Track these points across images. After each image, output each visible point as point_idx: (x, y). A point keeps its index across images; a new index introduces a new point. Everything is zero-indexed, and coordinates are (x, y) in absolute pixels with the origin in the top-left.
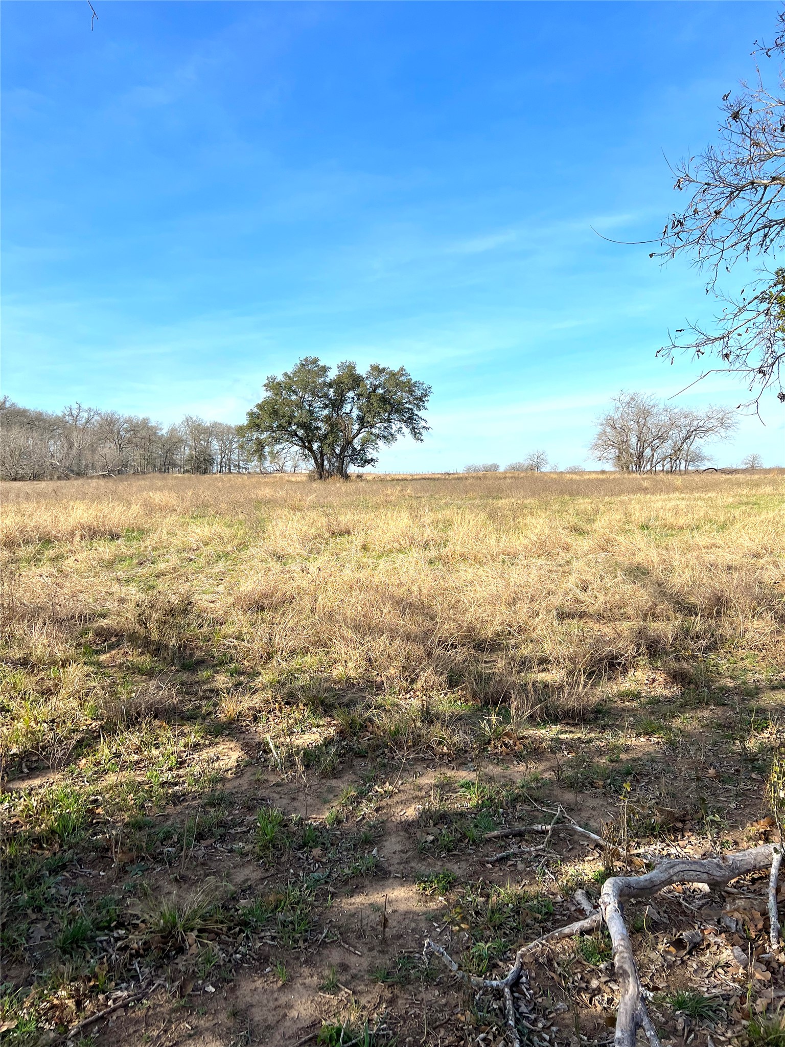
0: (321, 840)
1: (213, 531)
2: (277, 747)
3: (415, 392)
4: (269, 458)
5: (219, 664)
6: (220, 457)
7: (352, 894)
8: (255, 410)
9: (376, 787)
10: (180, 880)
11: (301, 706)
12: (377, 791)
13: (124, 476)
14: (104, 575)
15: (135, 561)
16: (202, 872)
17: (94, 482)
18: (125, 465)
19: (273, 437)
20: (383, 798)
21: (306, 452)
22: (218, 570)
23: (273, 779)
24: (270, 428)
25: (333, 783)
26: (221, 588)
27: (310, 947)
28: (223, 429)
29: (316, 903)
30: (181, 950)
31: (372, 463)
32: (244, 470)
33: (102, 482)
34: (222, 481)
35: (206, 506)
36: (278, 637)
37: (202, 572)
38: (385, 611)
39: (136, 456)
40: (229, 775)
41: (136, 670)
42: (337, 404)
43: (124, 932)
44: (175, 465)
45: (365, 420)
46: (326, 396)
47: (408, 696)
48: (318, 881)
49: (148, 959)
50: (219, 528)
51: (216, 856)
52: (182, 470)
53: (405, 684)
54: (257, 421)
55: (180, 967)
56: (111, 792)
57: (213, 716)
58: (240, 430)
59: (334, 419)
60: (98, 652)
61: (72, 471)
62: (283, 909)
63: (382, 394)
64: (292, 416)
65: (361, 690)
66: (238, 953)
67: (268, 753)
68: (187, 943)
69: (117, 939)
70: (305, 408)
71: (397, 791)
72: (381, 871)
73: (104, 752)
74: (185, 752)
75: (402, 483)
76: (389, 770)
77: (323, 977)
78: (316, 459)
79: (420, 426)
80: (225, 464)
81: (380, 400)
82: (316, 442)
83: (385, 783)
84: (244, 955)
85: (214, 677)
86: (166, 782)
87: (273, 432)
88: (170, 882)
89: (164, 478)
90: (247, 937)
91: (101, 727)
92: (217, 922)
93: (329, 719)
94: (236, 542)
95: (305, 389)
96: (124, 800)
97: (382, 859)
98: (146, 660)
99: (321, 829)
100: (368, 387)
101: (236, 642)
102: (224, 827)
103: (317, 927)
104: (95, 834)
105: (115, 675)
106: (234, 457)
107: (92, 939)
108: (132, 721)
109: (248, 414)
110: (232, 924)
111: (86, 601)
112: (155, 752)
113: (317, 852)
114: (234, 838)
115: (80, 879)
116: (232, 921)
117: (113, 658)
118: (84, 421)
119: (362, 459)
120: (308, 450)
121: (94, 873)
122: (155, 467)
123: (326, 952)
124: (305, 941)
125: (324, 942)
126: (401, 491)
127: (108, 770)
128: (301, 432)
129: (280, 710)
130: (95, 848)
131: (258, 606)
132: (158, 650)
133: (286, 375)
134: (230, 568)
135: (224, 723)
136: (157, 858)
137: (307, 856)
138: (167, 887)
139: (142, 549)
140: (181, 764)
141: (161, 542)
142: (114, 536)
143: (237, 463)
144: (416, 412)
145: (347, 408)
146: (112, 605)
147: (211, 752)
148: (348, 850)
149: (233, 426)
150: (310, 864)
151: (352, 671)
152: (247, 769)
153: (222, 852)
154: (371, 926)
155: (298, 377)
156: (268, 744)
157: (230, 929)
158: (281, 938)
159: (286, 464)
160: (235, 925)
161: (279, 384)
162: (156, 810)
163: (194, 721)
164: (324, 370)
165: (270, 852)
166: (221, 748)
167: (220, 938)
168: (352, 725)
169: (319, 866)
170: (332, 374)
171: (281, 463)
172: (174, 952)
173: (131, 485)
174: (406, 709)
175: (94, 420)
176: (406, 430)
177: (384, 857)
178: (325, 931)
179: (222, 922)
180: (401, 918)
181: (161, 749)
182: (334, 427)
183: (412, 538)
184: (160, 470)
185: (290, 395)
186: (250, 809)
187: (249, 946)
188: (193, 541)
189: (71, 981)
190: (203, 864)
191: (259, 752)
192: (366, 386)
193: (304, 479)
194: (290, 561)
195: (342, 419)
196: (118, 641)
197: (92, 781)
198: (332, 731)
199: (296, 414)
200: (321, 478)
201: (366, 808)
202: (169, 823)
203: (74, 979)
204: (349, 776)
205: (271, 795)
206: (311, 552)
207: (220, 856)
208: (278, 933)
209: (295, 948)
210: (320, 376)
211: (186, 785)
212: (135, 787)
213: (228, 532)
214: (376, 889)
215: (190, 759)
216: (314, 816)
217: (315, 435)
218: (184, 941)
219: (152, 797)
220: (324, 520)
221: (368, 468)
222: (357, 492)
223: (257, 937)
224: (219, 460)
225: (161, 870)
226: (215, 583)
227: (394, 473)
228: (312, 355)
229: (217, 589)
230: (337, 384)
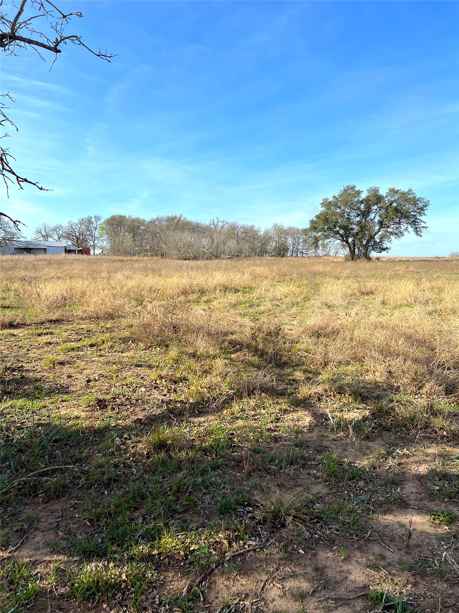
0: (363, 477)
1: (290, 290)
2: (333, 418)
3: (418, 205)
4: (321, 248)
5: (297, 365)
6: (292, 247)
7: (385, 513)
8: (315, 219)
9: (398, 450)
10: (280, 486)
11: (347, 395)
12: (398, 453)
13: (240, 258)
14: (232, 311)
15: (248, 305)
16: (293, 483)
17: (224, 261)
18: (241, 252)
19: (324, 235)
20: (402, 458)
21: (344, 243)
22: (293, 312)
23: (332, 436)
24: (323, 230)
25: (370, 444)
26: (295, 322)
27: (360, 540)
28: (295, 231)
29: (362, 514)
30: (283, 526)
31: (387, 250)
32: (305, 255)
33: (228, 261)
34: (293, 261)
35: (284, 275)
36: (331, 353)
37: (284, 312)
38: (400, 343)
39: (246, 246)
40: (305, 430)
41: (251, 364)
42: (365, 214)
43: (252, 509)
44: (266, 252)
45: (383, 223)
46: (359, 209)
47: (416, 397)
48: (363, 501)
49: (266, 526)
50: (292, 288)
51: (300, 476)
52: (271, 255)
53: (415, 390)
54: (315, 226)
55: (283, 534)
56: (240, 430)
57: (294, 395)
58: (305, 231)
59: (363, 223)
60: (231, 353)
61: (213, 255)
62: (342, 514)
63: (395, 206)
64: (337, 222)
65: (384, 390)
66: (317, 534)
67: (328, 421)
68: (287, 522)
69: (249, 512)
70: (345, 216)
71: (412, 455)
72: (403, 502)
73: (236, 407)
74: (279, 413)
75: (407, 263)
76: (407, 442)
77: (369, 560)
78: (350, 248)
79: (421, 226)
80: (295, 251)
81: (394, 210)
82: (351, 237)
83: (403, 449)
84: (320, 536)
85: (293, 372)
86: (270, 429)
87: (325, 231)
88: (275, 486)
89: (261, 260)
90: (321, 526)
91: (234, 393)
92: (303, 513)
93: (365, 405)
94: (302, 296)
95: (345, 205)
96: (248, 436)
97: (404, 496)
98: (256, 360)
99: (363, 470)
100: (387, 202)
101: (306, 354)
102: (304, 459)
103: (363, 529)
104: (233, 452)
105: (240, 366)
106: (300, 247)
107: (235, 509)
108: (251, 393)
109: (310, 221)
110: (313, 517)
111: (223, 326)
112: (263, 411)
113: (361, 483)
114: (310, 467)
115: (227, 475)
116: (312, 515)
117: (238, 356)
118: (220, 227)
119: (380, 248)
120: (346, 242)
121: (234, 473)
122: (256, 253)
123: (370, 545)
124: (357, 536)
125: (368, 539)
126: (406, 268)
127: (238, 418)
128: (342, 232)
129: (334, 396)
130: (234, 460)
131: (317, 334)
132: (262, 354)
133: (334, 197)
134: (300, 311)
135: (301, 400)
136: (268, 471)
137: (355, 485)
138: (273, 488)
139: (251, 298)
140: (278, 420)
141: (261, 295)
142: (237, 291)
143: (301, 251)
144: (418, 217)
145: (372, 216)
146: (237, 329)
147: (295, 415)
148: (381, 486)
149: (300, 229)
150: (357, 490)
151: (378, 378)
152: (315, 428)
153: (303, 474)
154: (399, 536)
155: (342, 198)
156: (328, 415)
157: (311, 519)
158: (342, 531)
159: (331, 251)
160: (314, 517)
161: (330, 203)
162: (265, 444)
163: (284, 396)
164: (359, 193)
165: (333, 479)
166: (300, 414)
167: (305, 523)
168: (380, 410)
169: (363, 493)
170: (364, 196)
171: (328, 251)
172: (279, 526)
173: (243, 263)
174: (416, 405)
175: (225, 227)
176: (411, 229)
177: (405, 494)
178: (369, 533)
179: (306, 514)
180: (419, 535)
181: (266, 410)
182: (363, 227)
183: (416, 298)
184: (258, 255)
185: (336, 209)
186: (319, 452)
187: (323, 532)
188: (278, 295)
189: (225, 530)
190: (294, 479)
191: (322, 419)
192: (385, 202)
193: (342, 260)
194: (335, 309)
195: (368, 223)
196: (241, 347)
197: (230, 423)
198: (367, 413)
199: (339, 220)
200: (353, 259)
201: (391, 462)
202: (273, 452)
203: (227, 529)
204: (379, 441)
205: (331, 445)
206: (348, 304)
207: (303, 476)
208: (340, 527)
209: (350, 539)
210: (355, 197)
211: (281, 432)
212: (253, 430)
213: (298, 291)
214: (401, 514)
215: (282, 418)
216: (358, 462)
217: (350, 233)
218: (285, 520)
219: (263, 436)
220: (356, 285)
221: (384, 253)
222: (376, 268)
223: (327, 527)
224: (291, 249)
225: (270, 478)
226: (291, 319)
227: (400, 257)
228: (352, 184)
229: (293, 323)
230: (366, 201)
